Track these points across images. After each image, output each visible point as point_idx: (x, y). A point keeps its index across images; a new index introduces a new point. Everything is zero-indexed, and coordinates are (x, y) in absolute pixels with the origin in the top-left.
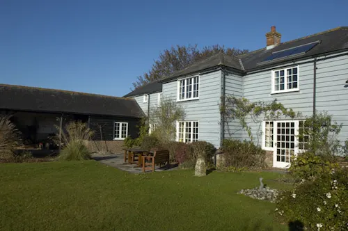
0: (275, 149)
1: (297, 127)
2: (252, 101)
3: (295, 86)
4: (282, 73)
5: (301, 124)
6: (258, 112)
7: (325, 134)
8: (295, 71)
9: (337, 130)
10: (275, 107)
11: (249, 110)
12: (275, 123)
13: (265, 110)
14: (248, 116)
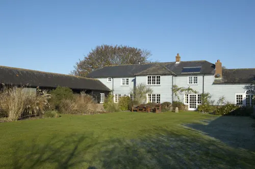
0: (189, 104)
1: (197, 97)
2: (179, 87)
3: (196, 83)
4: (192, 78)
5: (198, 95)
6: (182, 91)
7: (206, 98)
8: (196, 78)
9: (210, 97)
10: (189, 89)
11: (178, 90)
12: (189, 95)
13: (185, 90)
14: (177, 92)
